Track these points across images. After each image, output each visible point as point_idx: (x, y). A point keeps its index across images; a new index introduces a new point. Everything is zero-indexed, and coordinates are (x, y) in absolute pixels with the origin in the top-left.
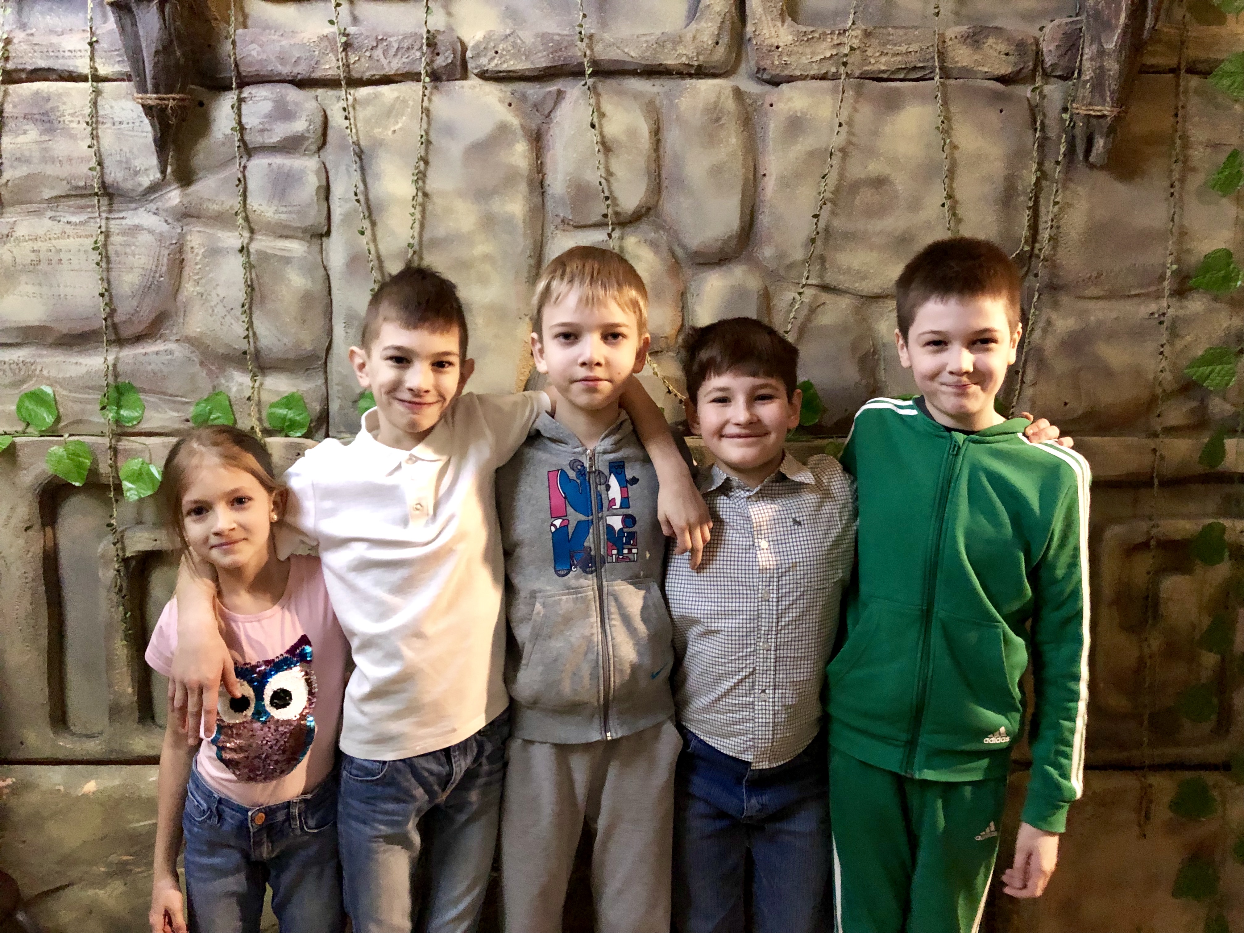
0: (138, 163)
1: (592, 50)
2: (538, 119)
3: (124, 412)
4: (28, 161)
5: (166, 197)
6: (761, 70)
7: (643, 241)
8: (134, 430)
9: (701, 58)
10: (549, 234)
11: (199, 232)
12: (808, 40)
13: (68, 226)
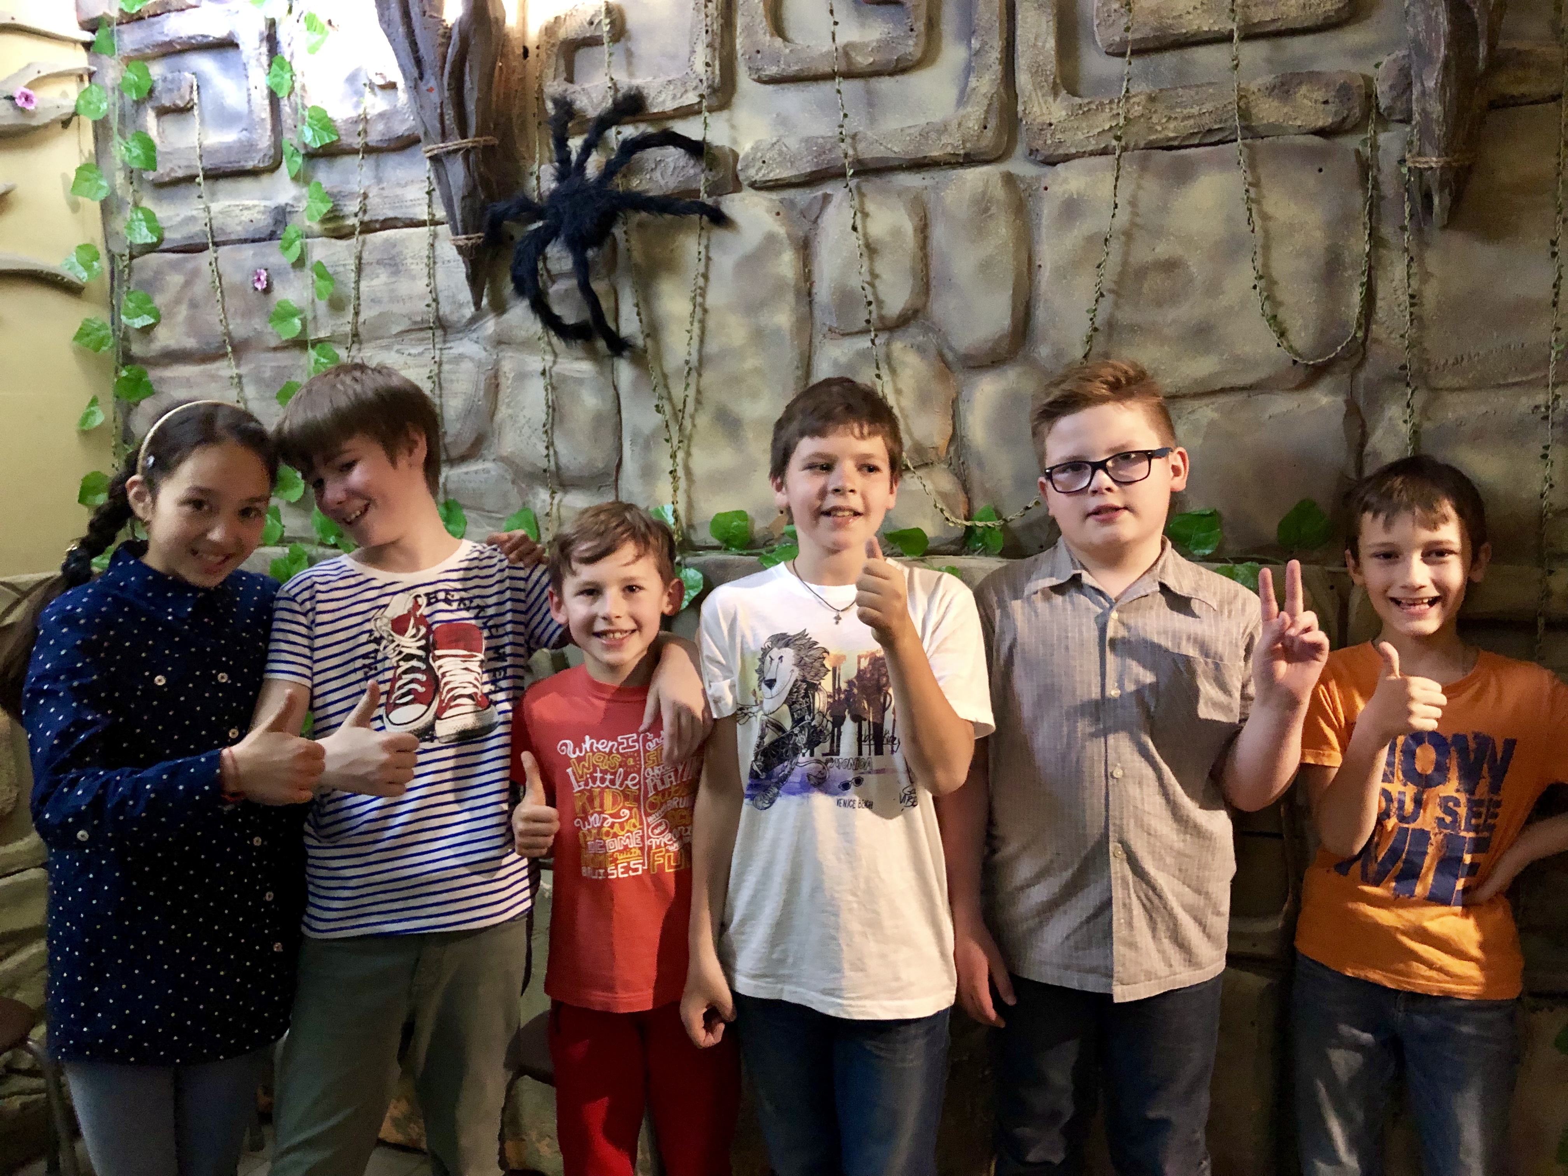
1: (855, 149)
2: (805, 225)
4: (380, 302)
6: (1032, 152)
7: (909, 346)
9: (968, 145)
10: (817, 343)
11: (511, 357)
12: (1084, 113)
13: (409, 358)
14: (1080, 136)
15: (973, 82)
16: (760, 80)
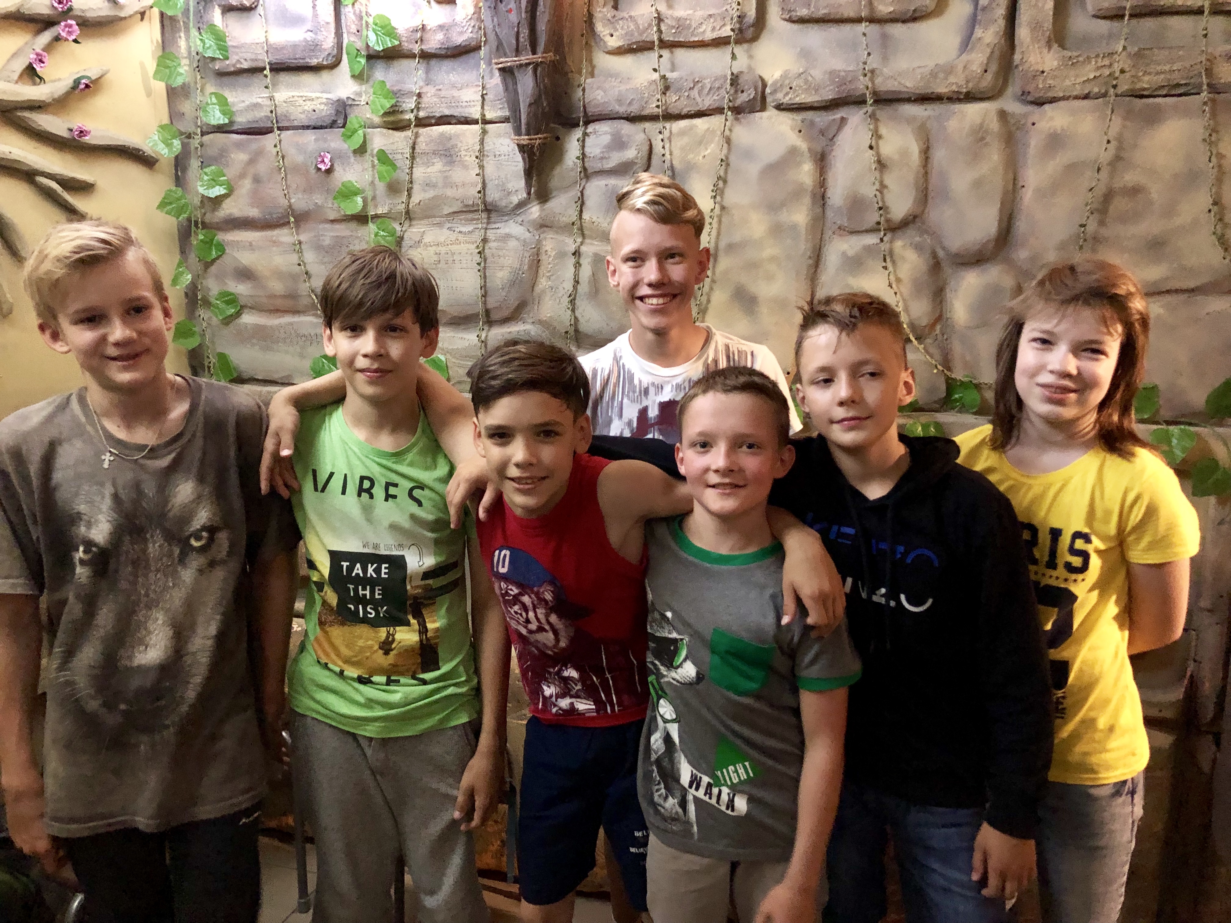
0: (510, 186)
1: (873, 83)
2: (823, 141)
4: (435, 186)
5: (529, 211)
6: (1025, 93)
7: (908, 244)
9: (970, 85)
10: (827, 238)
11: (552, 238)
12: (1073, 64)
13: (460, 235)
14: (1068, 83)
15: (978, 32)
16: (791, 20)
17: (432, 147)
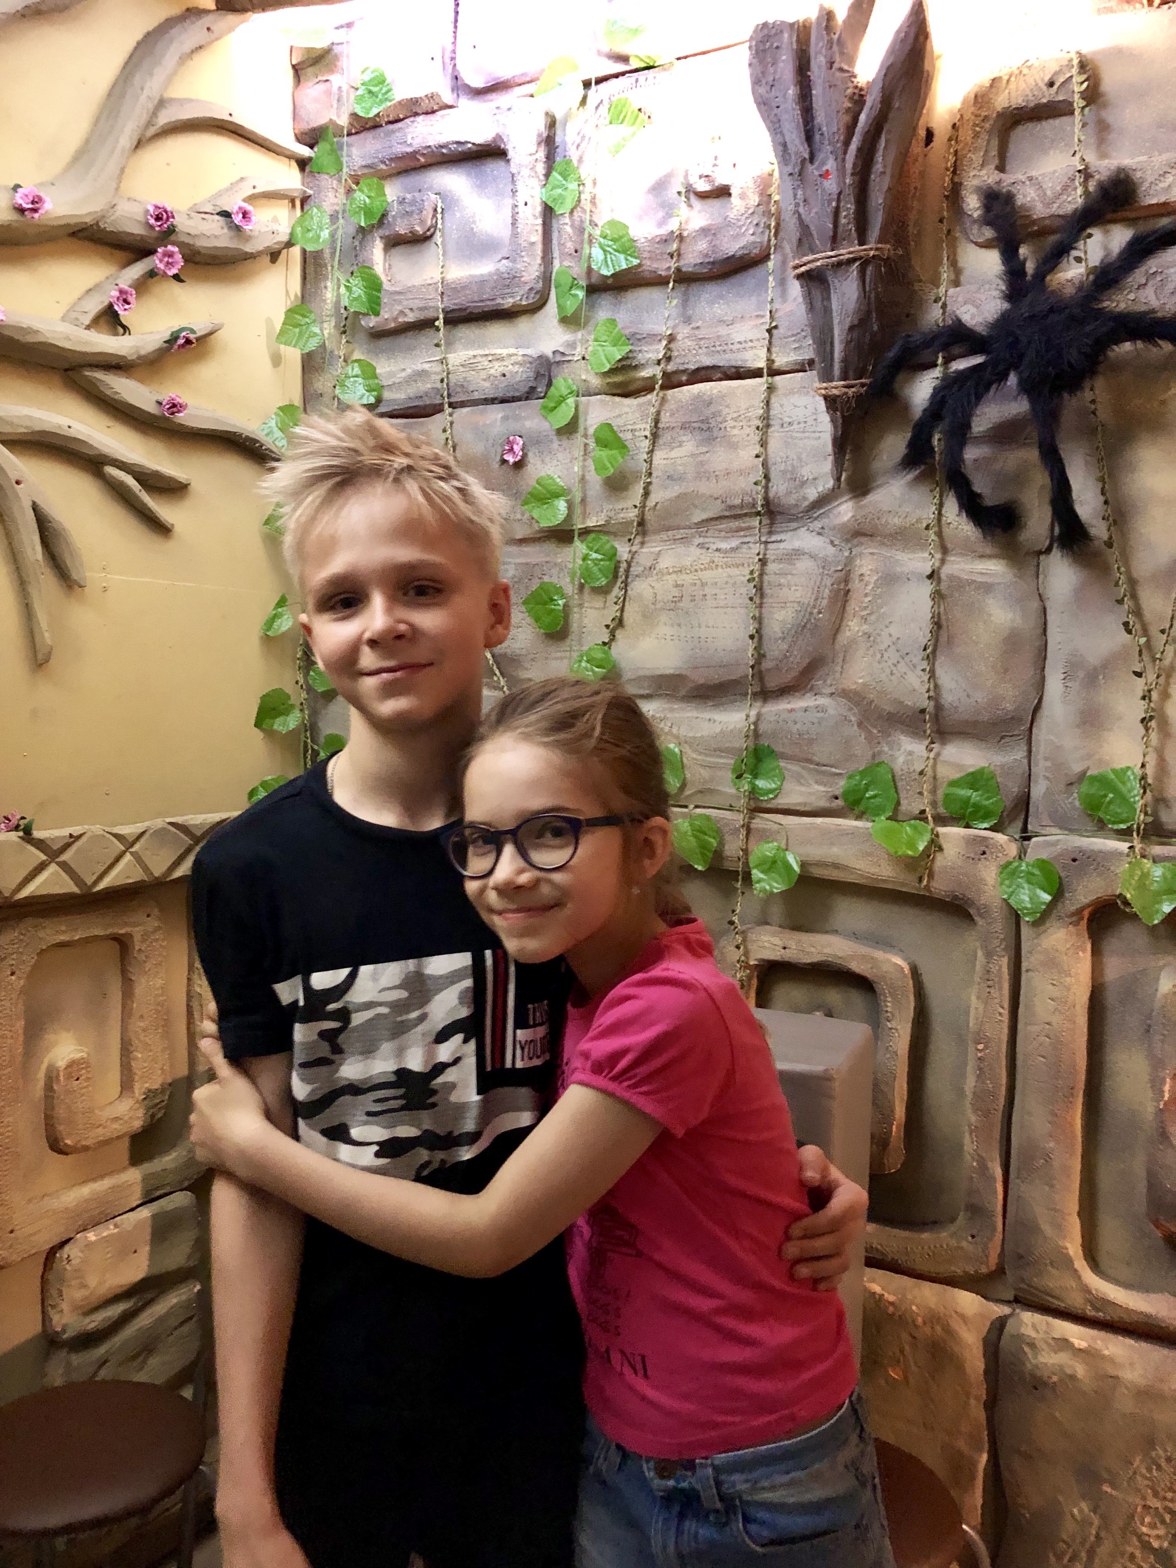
0: (806, 472)
3: (761, 783)
4: (681, 479)
5: (835, 511)
8: (769, 806)
11: (872, 554)
13: (717, 554)
17: (681, 418)
